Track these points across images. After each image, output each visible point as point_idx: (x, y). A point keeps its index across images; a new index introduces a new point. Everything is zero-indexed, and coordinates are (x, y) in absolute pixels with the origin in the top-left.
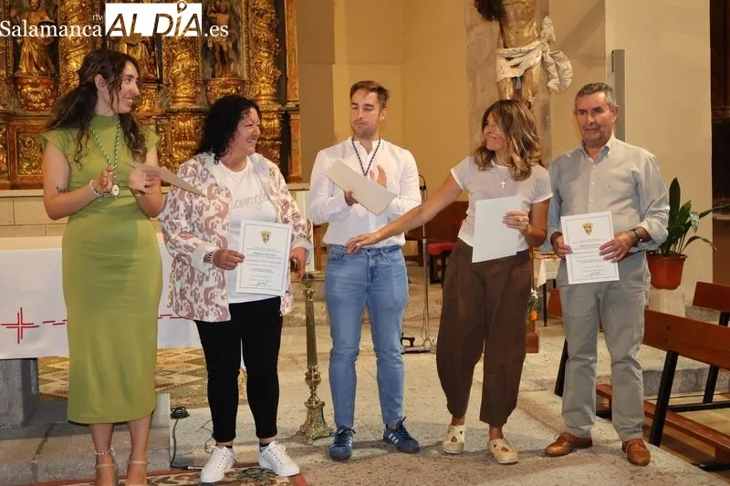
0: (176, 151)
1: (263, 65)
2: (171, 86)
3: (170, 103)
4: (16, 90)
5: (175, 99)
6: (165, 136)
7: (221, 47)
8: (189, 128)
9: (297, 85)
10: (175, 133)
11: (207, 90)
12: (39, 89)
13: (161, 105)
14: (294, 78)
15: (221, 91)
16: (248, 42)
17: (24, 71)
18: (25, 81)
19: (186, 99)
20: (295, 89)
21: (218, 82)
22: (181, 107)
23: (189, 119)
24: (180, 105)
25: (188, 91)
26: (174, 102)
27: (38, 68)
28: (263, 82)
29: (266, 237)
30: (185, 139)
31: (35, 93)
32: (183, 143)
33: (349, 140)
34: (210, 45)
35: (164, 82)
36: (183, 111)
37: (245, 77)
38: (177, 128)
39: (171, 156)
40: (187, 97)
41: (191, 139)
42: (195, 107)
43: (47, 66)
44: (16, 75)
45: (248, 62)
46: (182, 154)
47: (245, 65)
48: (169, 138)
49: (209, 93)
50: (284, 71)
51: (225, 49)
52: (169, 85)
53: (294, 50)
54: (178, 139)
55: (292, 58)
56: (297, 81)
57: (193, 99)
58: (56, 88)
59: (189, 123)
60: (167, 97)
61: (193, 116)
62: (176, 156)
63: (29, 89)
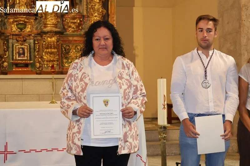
0: (45, 55)
1: (96, 7)
2: (43, 18)
3: (42, 28)
5: (45, 25)
6: (39, 46)
8: (54, 42)
9: (115, 18)
10: (45, 45)
11: (63, 21)
13: (37, 28)
14: (113, 14)
15: (71, 21)
19: (52, 25)
20: (114, 21)
21: (70, 16)
22: (50, 30)
23: (54, 37)
24: (48, 29)
25: (53, 21)
26: (45, 27)
28: (96, 16)
29: (106, 103)
30: (51, 48)
32: (50, 50)
33: (195, 50)
35: (39, 15)
36: (51, 32)
37: (85, 13)
38: (47, 42)
39: (42, 58)
41: (54, 48)
42: (57, 30)
45: (87, 5)
46: (48, 56)
47: (85, 6)
48: (41, 47)
49: (64, 22)
50: (108, 11)
52: (42, 17)
54: (47, 48)
55: (113, 3)
56: (115, 16)
57: (56, 26)
59: (54, 39)
60: (40, 24)
61: (56, 35)
62: (45, 57)
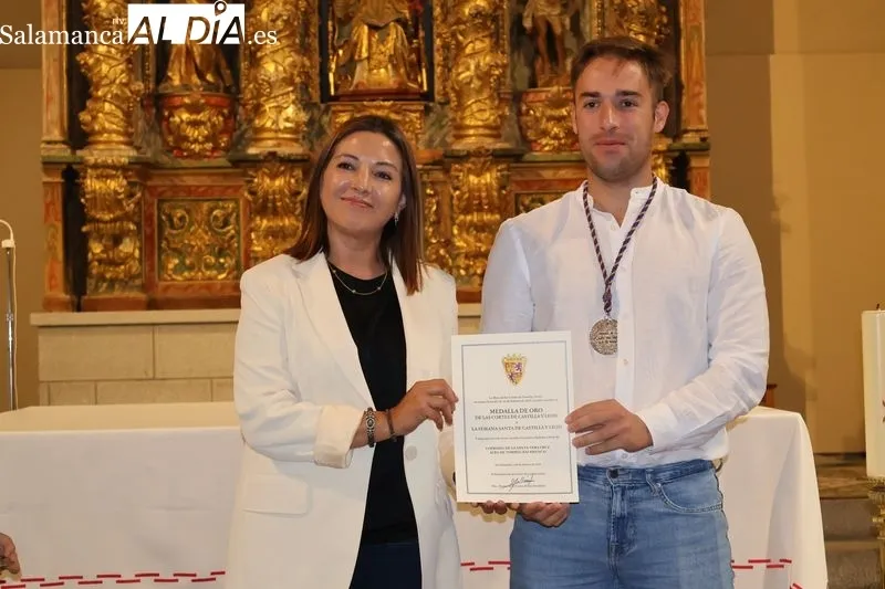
0: (460, 234)
2: (453, 105)
3: (449, 139)
4: (160, 118)
5: (460, 130)
6: (438, 203)
7: (549, 26)
8: (488, 187)
9: (703, 98)
10: (459, 198)
11: (519, 113)
12: (201, 117)
13: (430, 143)
14: (698, 83)
15: (549, 112)
16: (601, 15)
17: (177, 82)
18: (177, 101)
19: (481, 131)
20: (700, 106)
21: (543, 96)
22: (474, 147)
23: (488, 170)
24: (470, 142)
25: (487, 115)
26: (459, 137)
27: (201, 76)
30: (480, 209)
31: (195, 124)
32: (475, 217)
34: (528, 24)
35: (438, 97)
36: (478, 153)
38: (465, 189)
39: (448, 244)
40: (485, 127)
41: (491, 211)
42: (499, 145)
43: (218, 73)
44: (162, 89)
46: (471, 240)
48: (446, 209)
49: (524, 119)
50: (677, 72)
51: (558, 30)
52: (448, 102)
53: (698, 29)
54: (467, 211)
55: (695, 45)
56: (704, 90)
57: (495, 131)
58: (233, 113)
59: (489, 178)
60: (442, 127)
61: (498, 163)
62: (460, 243)
63: (185, 116)
